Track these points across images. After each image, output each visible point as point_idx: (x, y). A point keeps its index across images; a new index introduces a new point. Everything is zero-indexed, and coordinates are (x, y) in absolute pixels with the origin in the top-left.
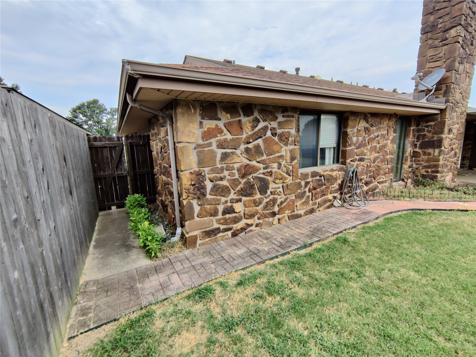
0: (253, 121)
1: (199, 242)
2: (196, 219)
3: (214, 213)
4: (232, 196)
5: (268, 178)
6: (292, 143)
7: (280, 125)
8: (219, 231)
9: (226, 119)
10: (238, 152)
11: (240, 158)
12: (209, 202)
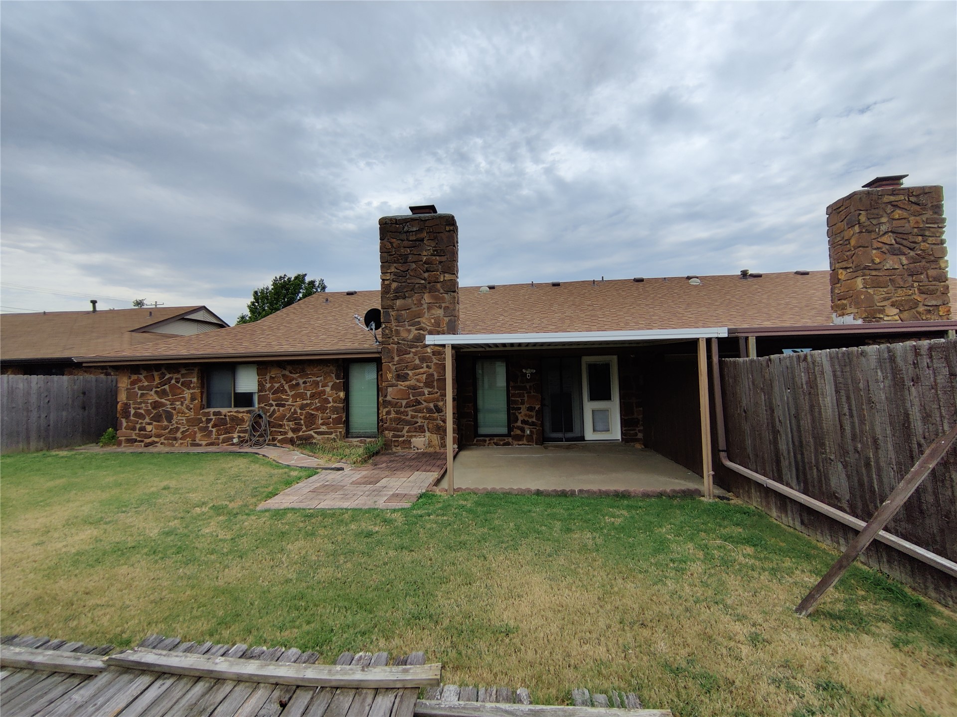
0: (160, 374)
1: (123, 444)
2: (124, 430)
3: (134, 429)
4: (147, 420)
5: (174, 411)
6: (194, 388)
7: (183, 376)
8: (136, 441)
9: (145, 373)
10: (152, 393)
11: (153, 397)
12: (131, 421)
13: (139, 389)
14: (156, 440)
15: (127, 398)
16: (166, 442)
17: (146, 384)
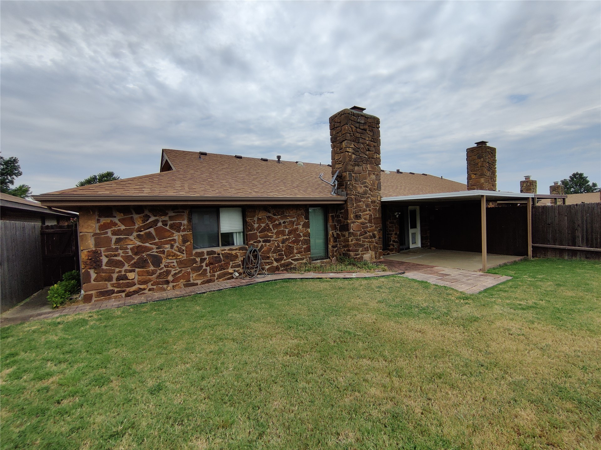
0: (144, 217)
1: (94, 299)
2: (93, 282)
3: (110, 279)
4: (127, 267)
5: (162, 255)
6: (184, 230)
7: (171, 218)
8: (113, 292)
9: (120, 216)
10: (131, 237)
11: (133, 241)
12: (104, 271)
13: (114, 233)
14: (142, 287)
15: (97, 245)
16: (155, 287)
17: (123, 227)
